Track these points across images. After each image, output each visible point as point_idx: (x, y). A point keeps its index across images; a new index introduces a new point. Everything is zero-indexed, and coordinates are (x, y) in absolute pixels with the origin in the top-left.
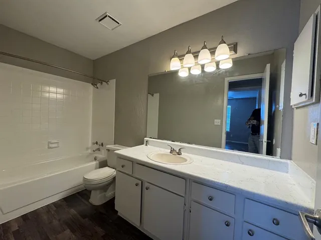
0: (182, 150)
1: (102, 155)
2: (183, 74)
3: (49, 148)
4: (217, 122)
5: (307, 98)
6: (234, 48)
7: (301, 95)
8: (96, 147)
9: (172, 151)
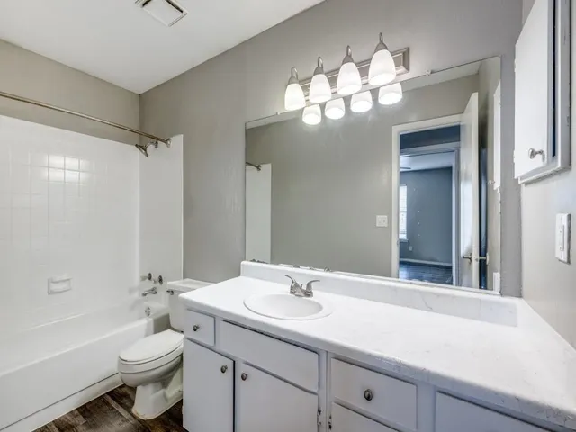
0: (313, 284)
1: (160, 305)
2: (311, 119)
3: (50, 293)
4: (381, 220)
5: (546, 160)
6: (404, 59)
7: (533, 154)
8: (149, 285)
9: (294, 288)
